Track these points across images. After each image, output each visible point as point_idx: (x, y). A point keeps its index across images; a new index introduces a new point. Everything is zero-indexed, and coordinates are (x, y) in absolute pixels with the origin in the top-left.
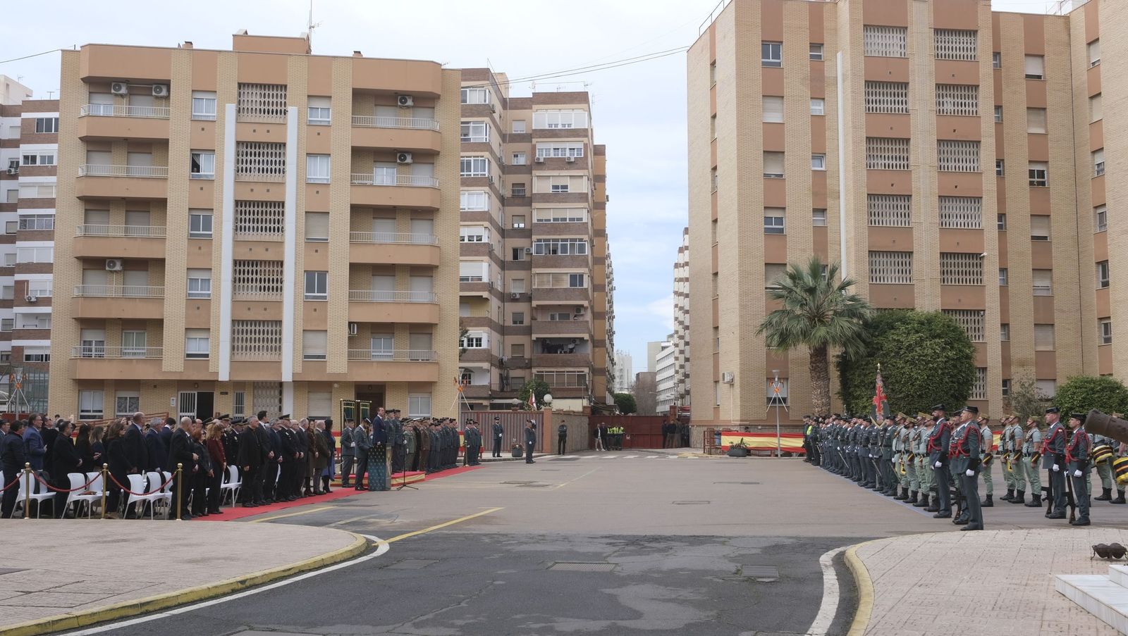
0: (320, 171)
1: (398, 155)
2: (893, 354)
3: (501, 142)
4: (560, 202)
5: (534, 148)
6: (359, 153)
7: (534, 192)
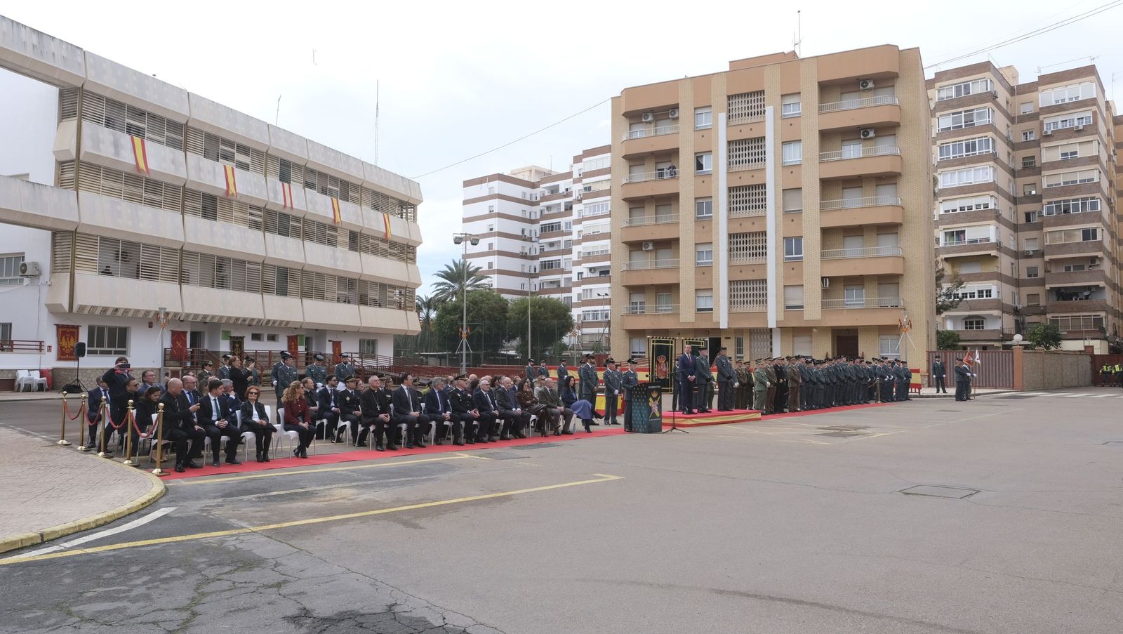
0: (794, 154)
1: (862, 131)
3: (1009, 124)
4: (1069, 167)
5: (1042, 124)
6: (826, 136)
7: (1043, 161)
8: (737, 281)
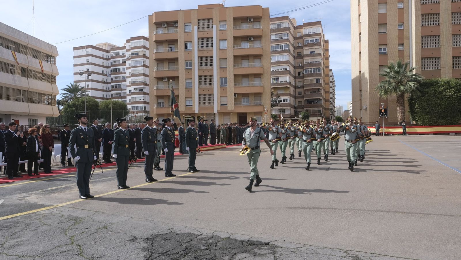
0: (224, 45)
1: (249, 38)
2: (433, 95)
3: (294, 40)
4: (312, 57)
5: (304, 40)
6: (236, 38)
7: (304, 54)
8: (202, 94)
